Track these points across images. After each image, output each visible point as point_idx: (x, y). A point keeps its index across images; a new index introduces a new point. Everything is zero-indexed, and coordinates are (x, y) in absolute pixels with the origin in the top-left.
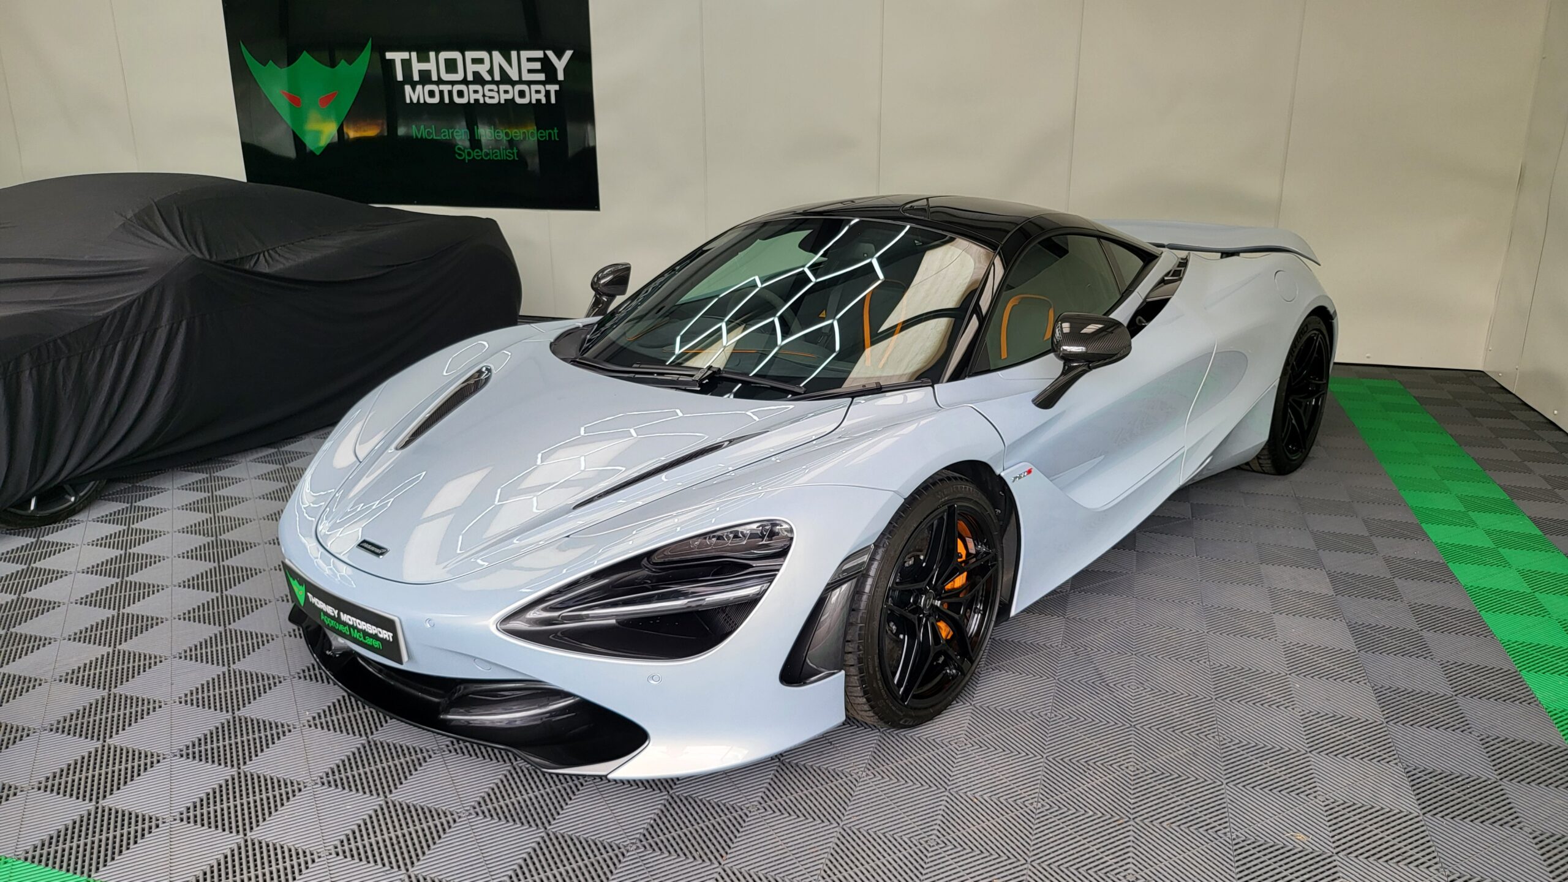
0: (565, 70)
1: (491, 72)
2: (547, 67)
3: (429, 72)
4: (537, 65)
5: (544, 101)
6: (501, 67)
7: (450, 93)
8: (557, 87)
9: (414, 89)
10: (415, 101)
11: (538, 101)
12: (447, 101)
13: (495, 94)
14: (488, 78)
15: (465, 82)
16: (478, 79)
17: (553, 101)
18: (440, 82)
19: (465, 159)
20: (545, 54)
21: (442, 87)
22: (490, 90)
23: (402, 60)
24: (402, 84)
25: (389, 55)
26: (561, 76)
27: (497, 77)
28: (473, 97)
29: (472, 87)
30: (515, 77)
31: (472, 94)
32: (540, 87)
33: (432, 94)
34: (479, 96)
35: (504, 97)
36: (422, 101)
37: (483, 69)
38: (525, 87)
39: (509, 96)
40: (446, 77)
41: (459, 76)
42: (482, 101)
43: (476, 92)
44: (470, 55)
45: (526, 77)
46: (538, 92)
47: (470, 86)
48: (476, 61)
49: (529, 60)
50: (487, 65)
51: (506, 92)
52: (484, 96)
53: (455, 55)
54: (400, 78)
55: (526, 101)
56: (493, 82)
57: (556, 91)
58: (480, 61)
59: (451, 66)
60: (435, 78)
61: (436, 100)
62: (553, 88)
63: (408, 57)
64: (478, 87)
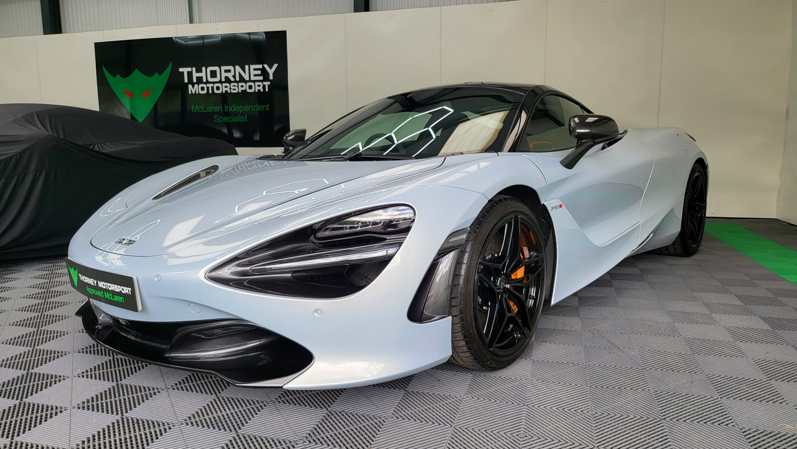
0: (274, 74)
1: (234, 76)
2: (264, 73)
3: (202, 77)
4: (259, 72)
5: (262, 90)
6: (240, 74)
7: (212, 88)
8: (269, 83)
9: (193, 87)
10: (194, 93)
11: (259, 90)
12: (210, 92)
13: (236, 88)
14: (232, 79)
15: (221, 82)
16: (228, 80)
17: (267, 90)
18: (207, 82)
19: (219, 122)
20: (263, 66)
21: (208, 85)
22: (233, 86)
23: (188, 72)
24: (187, 84)
25: (181, 70)
26: (271, 77)
27: (238, 79)
28: (225, 89)
29: (224, 85)
30: (246, 77)
31: (224, 88)
32: (260, 83)
33: (203, 89)
34: (228, 89)
35: (241, 89)
36: (197, 93)
37: (230, 75)
38: (252, 84)
39: (244, 89)
40: (210, 80)
41: (218, 79)
42: (229, 92)
43: (226, 87)
44: (224, 68)
45: (253, 78)
46: (259, 86)
47: (223, 84)
48: (226, 71)
49: (255, 69)
50: (232, 73)
51: (242, 86)
52: (230, 89)
53: (216, 68)
54: (186, 81)
55: (252, 91)
56: (235, 81)
57: (268, 85)
58: (229, 71)
59: (214, 74)
60: (204, 80)
61: (205, 92)
62: (267, 84)
63: (191, 70)
64: (227, 85)
